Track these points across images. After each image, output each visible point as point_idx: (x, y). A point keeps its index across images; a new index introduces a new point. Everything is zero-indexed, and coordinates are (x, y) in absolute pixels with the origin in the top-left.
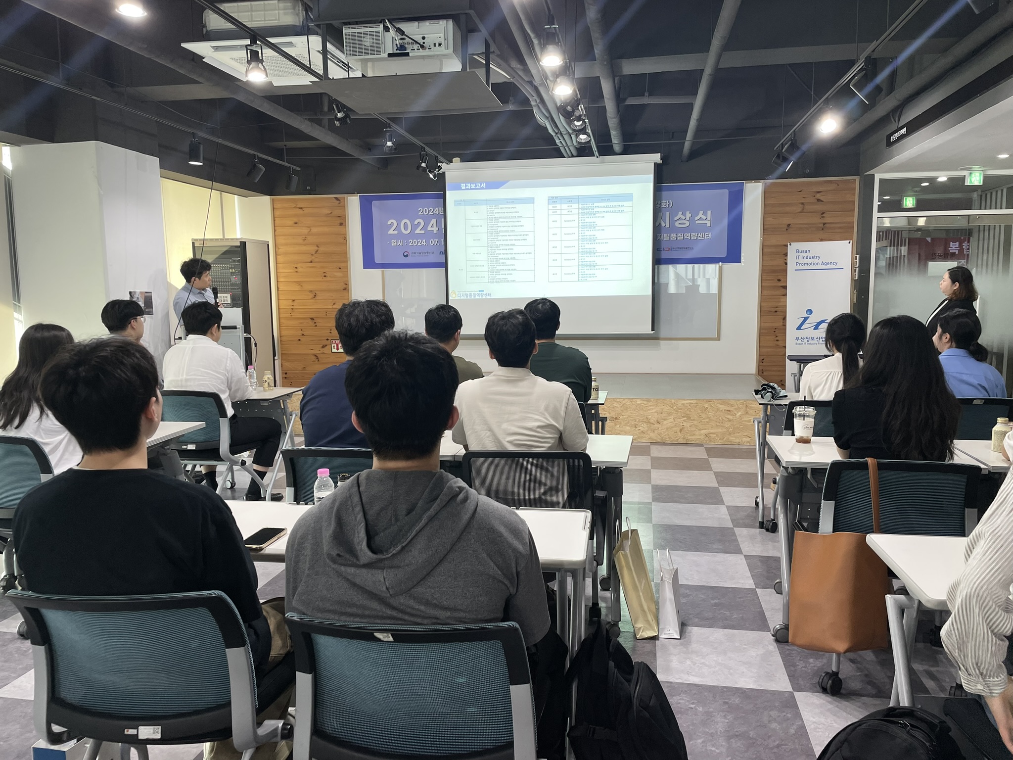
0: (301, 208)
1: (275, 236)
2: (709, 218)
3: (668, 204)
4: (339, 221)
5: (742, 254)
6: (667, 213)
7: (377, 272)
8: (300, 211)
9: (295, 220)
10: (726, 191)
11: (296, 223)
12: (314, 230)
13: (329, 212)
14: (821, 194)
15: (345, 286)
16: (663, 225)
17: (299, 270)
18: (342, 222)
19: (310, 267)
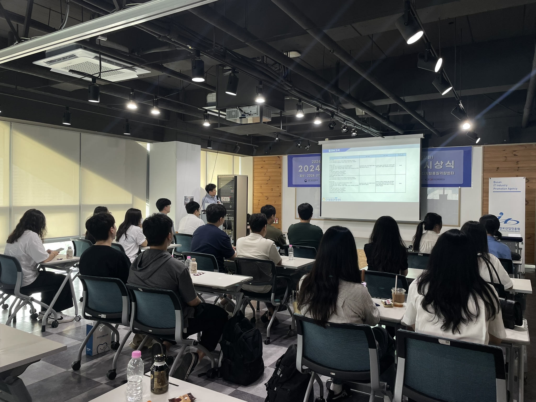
0: (264, 161)
1: (254, 173)
2: (453, 164)
3: (431, 157)
4: (279, 166)
5: (472, 183)
6: (431, 162)
7: (293, 189)
8: (264, 162)
9: (262, 166)
10: (462, 151)
11: (262, 167)
12: (269, 170)
13: (275, 163)
14: (516, 152)
15: (280, 194)
16: (428, 167)
17: (262, 187)
18: (280, 167)
19: (267, 186)
